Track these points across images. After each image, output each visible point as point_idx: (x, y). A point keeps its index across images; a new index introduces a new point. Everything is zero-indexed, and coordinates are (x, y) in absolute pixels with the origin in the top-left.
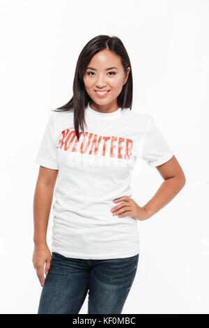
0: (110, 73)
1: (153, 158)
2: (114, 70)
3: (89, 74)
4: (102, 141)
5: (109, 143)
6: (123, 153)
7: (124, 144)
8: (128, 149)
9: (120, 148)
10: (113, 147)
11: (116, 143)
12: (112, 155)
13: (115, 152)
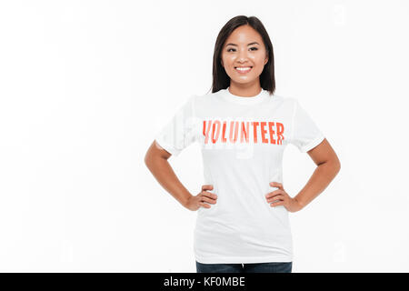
0: (253, 49)
2: (255, 46)
3: (229, 51)
4: (252, 128)
5: (259, 128)
6: (275, 137)
7: (274, 128)
8: (279, 134)
9: (272, 132)
10: (264, 132)
11: (267, 128)
12: (265, 141)
13: (267, 136)
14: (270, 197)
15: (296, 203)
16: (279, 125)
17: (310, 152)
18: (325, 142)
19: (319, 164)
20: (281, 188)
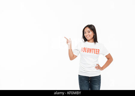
0: (89, 32)
1: (104, 54)
3: (85, 33)
4: (92, 50)
5: (94, 50)
6: (97, 52)
7: (97, 50)
8: (98, 52)
9: (97, 51)
10: (95, 51)
11: (96, 50)
12: (95, 53)
13: (96, 52)
14: (96, 67)
15: (102, 69)
16: (98, 50)
17: (106, 56)
18: (109, 54)
19: (108, 59)
20: (99, 65)
